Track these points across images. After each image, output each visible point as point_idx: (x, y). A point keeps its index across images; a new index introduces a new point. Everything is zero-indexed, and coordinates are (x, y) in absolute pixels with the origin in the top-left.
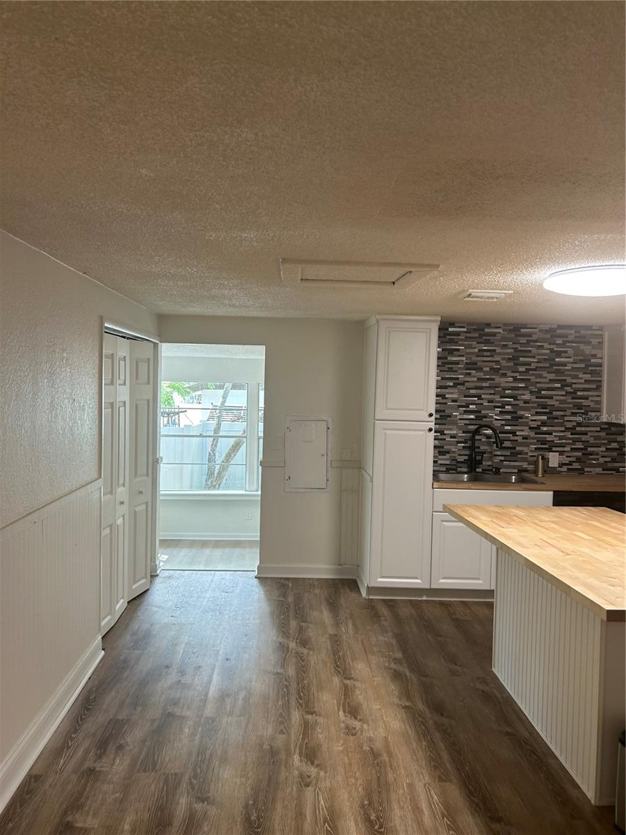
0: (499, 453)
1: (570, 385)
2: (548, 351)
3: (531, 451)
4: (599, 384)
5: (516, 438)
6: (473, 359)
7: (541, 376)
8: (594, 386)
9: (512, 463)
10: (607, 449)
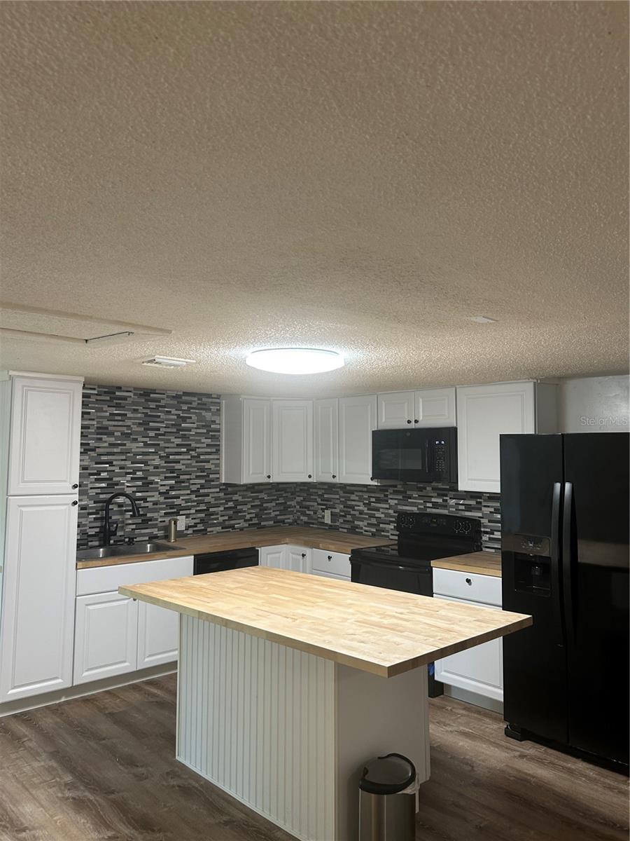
0: (130, 522)
1: (194, 450)
2: (175, 417)
3: (161, 517)
4: (217, 448)
5: (147, 504)
6: (104, 423)
7: (168, 441)
8: (214, 450)
9: (143, 531)
10: (225, 508)
